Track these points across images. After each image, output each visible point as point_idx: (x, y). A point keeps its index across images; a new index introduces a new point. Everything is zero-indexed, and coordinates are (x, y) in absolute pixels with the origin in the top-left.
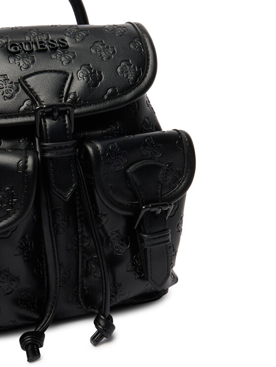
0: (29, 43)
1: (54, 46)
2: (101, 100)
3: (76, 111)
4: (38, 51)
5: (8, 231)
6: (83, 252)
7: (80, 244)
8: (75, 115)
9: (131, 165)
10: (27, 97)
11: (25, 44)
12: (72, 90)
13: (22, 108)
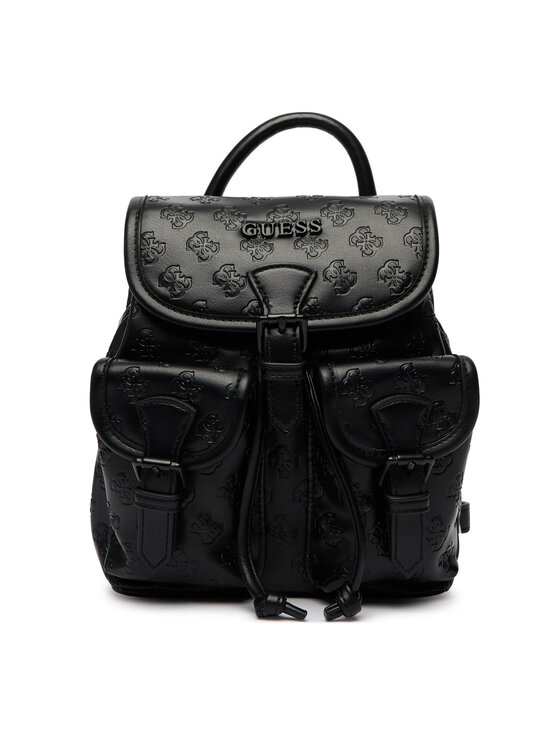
0: (271, 226)
1: (302, 230)
2: (349, 312)
3: (310, 323)
4: (280, 237)
5: (211, 467)
6: (313, 506)
7: (310, 495)
8: (309, 327)
9: (379, 400)
10: (253, 296)
11: (265, 226)
12: (312, 295)
13: (246, 310)
